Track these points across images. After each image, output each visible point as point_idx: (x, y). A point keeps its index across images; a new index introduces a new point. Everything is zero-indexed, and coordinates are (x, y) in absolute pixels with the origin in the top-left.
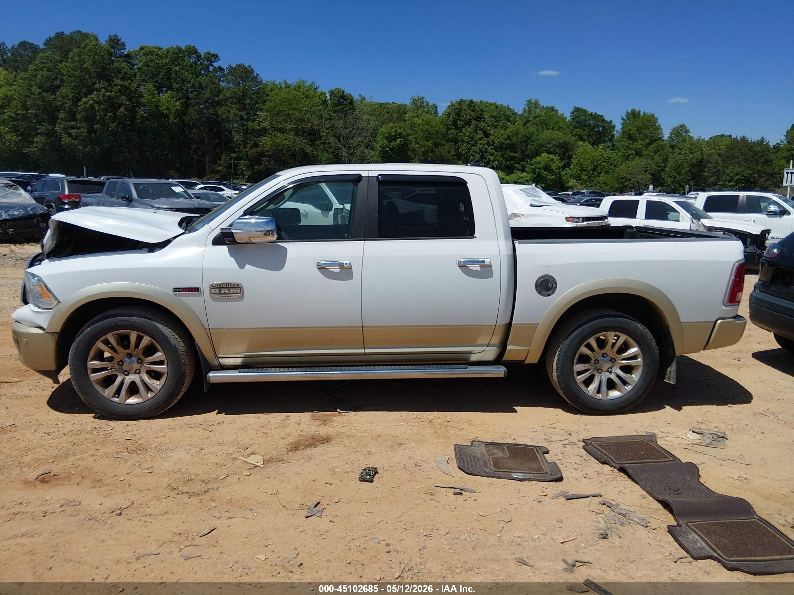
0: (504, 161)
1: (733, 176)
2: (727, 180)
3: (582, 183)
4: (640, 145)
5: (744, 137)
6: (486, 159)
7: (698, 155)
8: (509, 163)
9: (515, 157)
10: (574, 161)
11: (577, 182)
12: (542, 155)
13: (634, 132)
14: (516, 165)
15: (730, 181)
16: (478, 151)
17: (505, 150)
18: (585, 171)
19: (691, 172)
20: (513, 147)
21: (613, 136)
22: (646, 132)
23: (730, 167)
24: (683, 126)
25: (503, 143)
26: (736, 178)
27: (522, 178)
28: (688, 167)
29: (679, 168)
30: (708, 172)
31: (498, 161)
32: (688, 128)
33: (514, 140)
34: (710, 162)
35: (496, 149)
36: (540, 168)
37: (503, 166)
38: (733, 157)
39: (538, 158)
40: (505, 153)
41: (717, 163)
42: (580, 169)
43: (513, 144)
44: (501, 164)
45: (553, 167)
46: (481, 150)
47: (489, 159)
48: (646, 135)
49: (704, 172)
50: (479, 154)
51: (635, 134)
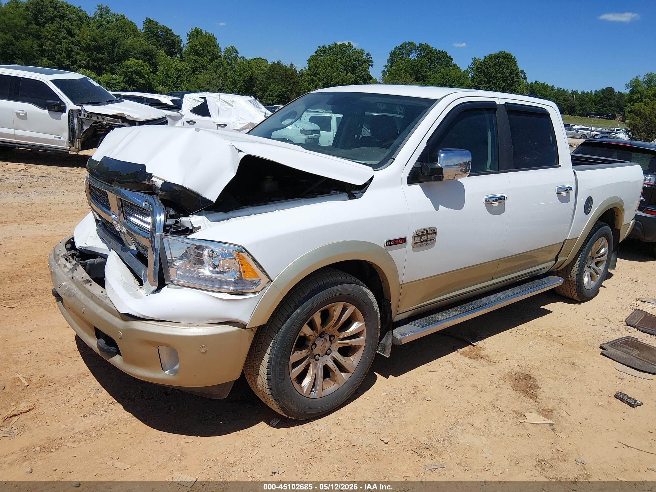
0: (91, 62)
1: (274, 92)
2: (270, 95)
3: (168, 89)
4: (205, 60)
5: (279, 62)
6: (73, 58)
7: (249, 73)
8: (96, 64)
9: (102, 59)
10: (160, 69)
11: (165, 88)
12: (131, 59)
13: (199, 48)
14: (104, 66)
15: (272, 96)
16: (64, 50)
17: (92, 51)
18: (170, 78)
19: (244, 86)
20: (99, 49)
21: (181, 49)
22: (208, 49)
23: (272, 85)
24: (232, 47)
25: (89, 44)
26: (276, 93)
27: (113, 80)
28: (242, 82)
29: (235, 82)
30: (256, 88)
31: (85, 60)
32: (237, 50)
33: (101, 43)
34: (257, 80)
35: (82, 49)
36: (132, 72)
37: (90, 65)
38: (273, 77)
39: (127, 62)
40: (92, 54)
41: (262, 81)
42: (165, 75)
43: (99, 46)
44: (88, 63)
45: (143, 72)
46: (67, 49)
47: (76, 58)
48: (208, 52)
49: (254, 87)
50: (65, 53)
51: (200, 50)
